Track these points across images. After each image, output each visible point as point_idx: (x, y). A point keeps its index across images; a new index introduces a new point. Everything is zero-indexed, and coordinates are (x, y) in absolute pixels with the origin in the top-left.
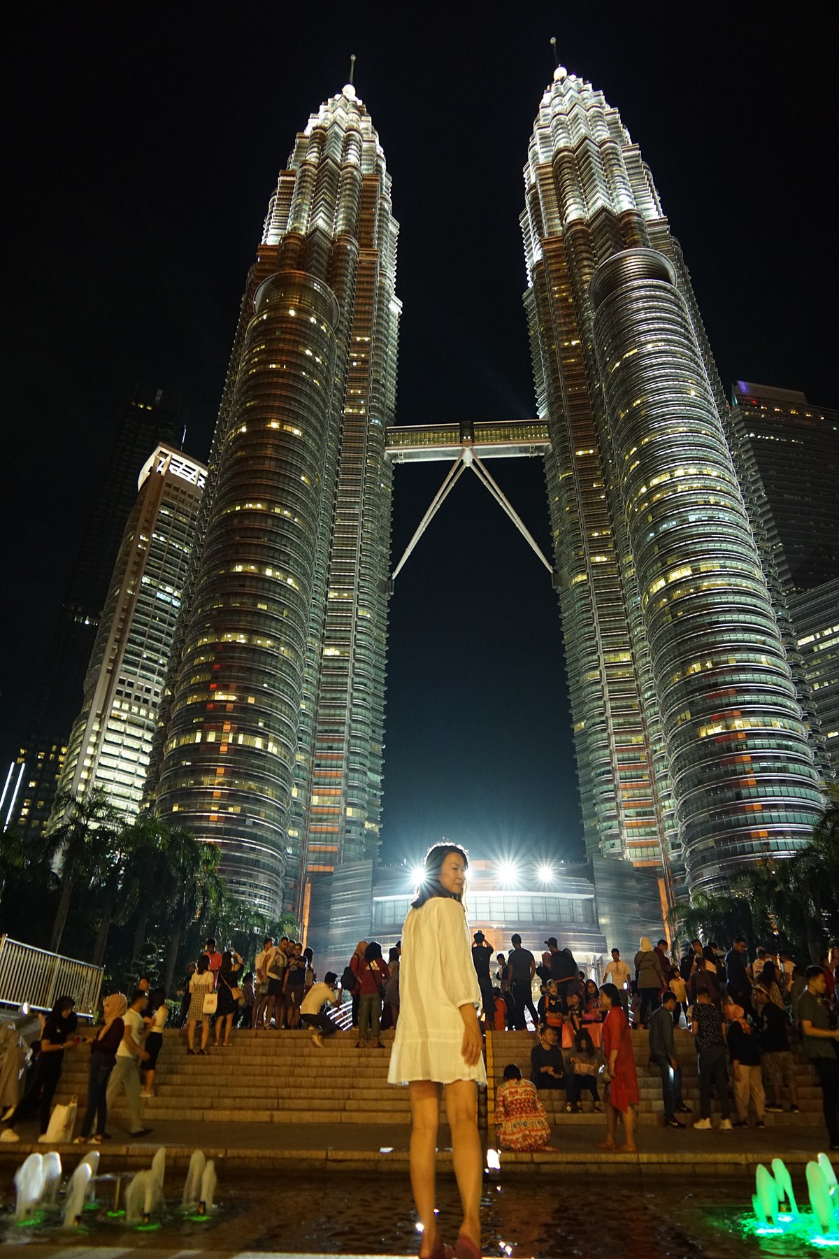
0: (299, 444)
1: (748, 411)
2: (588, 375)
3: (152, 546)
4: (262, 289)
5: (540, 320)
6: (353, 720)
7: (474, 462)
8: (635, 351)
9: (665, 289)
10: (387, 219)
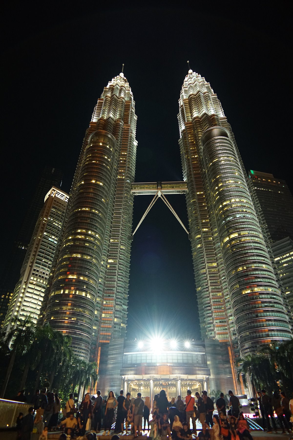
0: (102, 188)
1: (254, 180)
2: (201, 167)
3: (48, 222)
4: (91, 136)
5: (184, 149)
6: (118, 286)
7: (161, 195)
8: (217, 160)
9: (226, 140)
10: (133, 115)
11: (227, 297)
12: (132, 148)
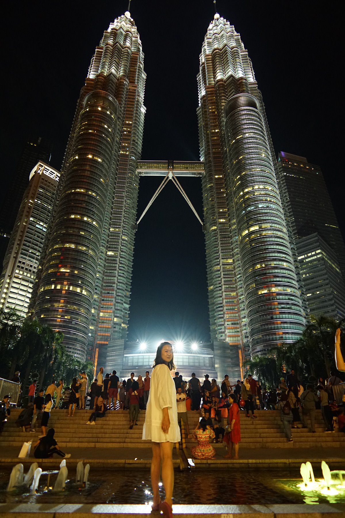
0: (100, 165)
1: (284, 164)
2: (221, 144)
3: (35, 205)
4: (87, 98)
5: (203, 120)
6: (118, 282)
7: (173, 177)
8: (241, 136)
9: (254, 111)
10: (142, 72)
11: (241, 298)
12: (138, 116)
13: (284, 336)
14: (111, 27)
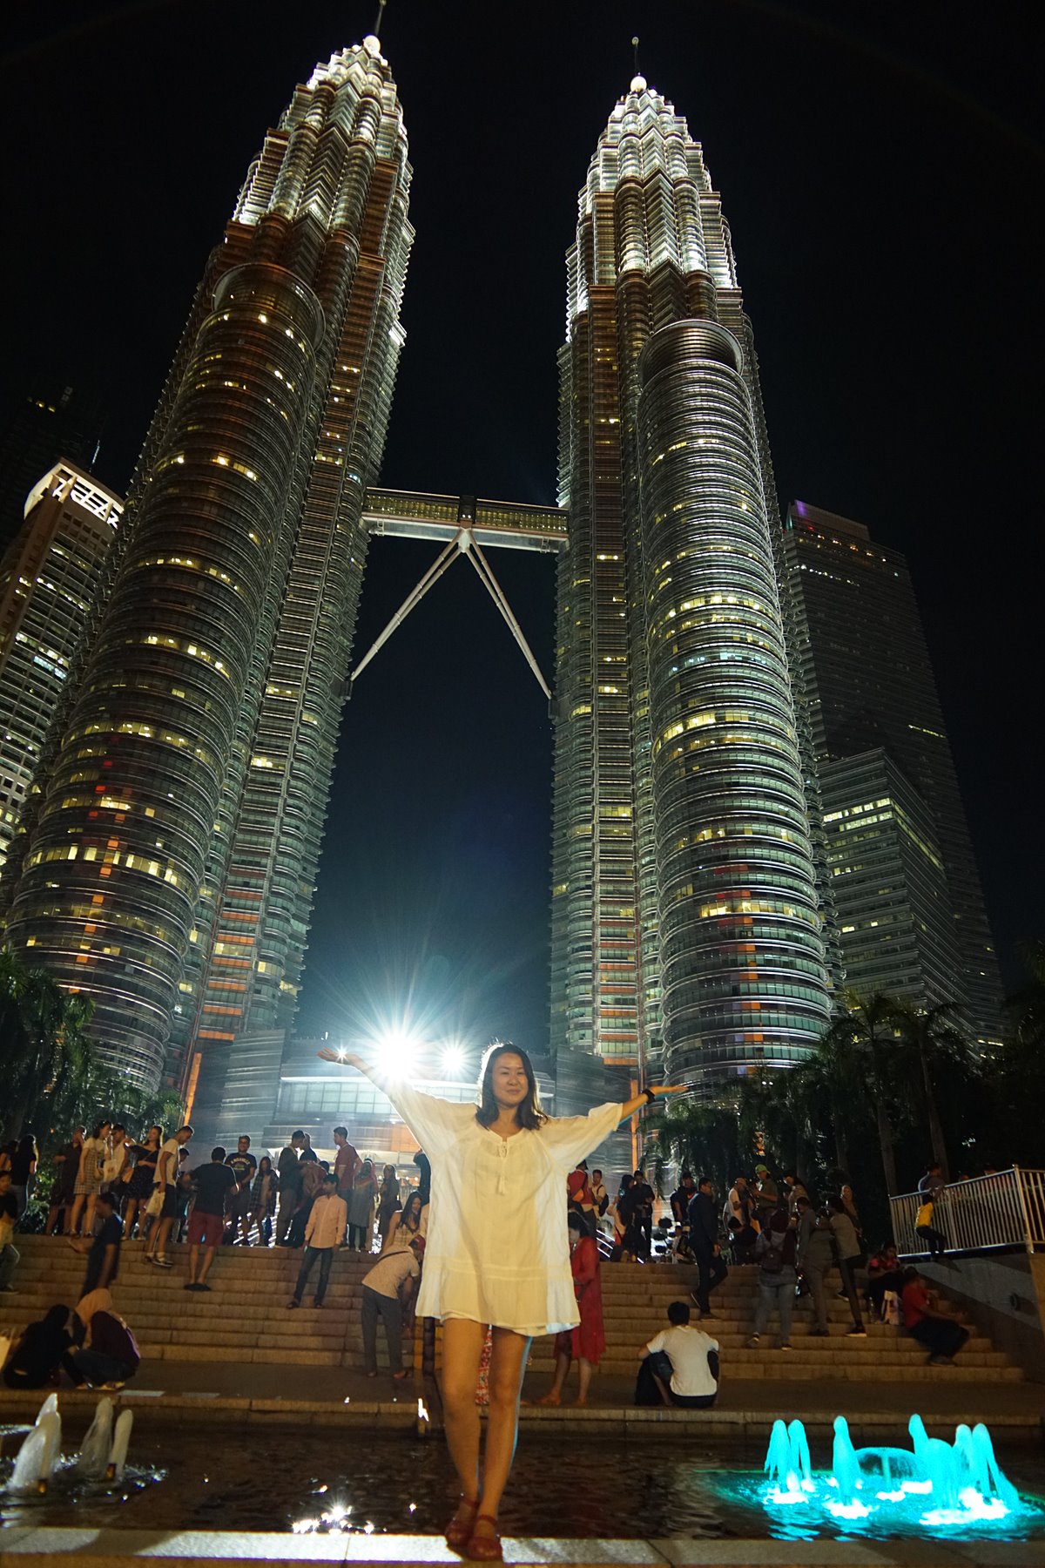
0: (252, 490)
1: (803, 537)
2: (624, 463)
3: (35, 594)
4: (226, 280)
5: (575, 385)
6: (280, 852)
7: (471, 548)
8: (684, 444)
9: (728, 375)
10: (401, 222)
11: (650, 925)
12: (380, 353)
13: (767, 1046)
14: (319, 75)
